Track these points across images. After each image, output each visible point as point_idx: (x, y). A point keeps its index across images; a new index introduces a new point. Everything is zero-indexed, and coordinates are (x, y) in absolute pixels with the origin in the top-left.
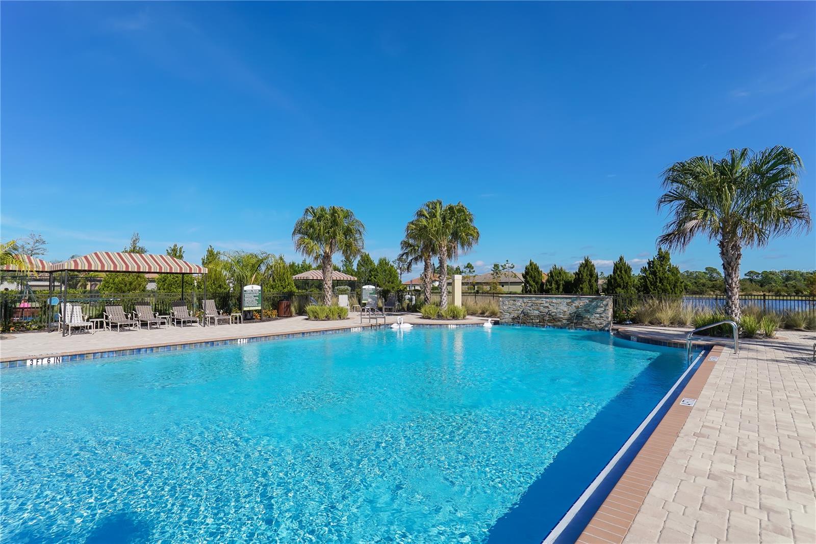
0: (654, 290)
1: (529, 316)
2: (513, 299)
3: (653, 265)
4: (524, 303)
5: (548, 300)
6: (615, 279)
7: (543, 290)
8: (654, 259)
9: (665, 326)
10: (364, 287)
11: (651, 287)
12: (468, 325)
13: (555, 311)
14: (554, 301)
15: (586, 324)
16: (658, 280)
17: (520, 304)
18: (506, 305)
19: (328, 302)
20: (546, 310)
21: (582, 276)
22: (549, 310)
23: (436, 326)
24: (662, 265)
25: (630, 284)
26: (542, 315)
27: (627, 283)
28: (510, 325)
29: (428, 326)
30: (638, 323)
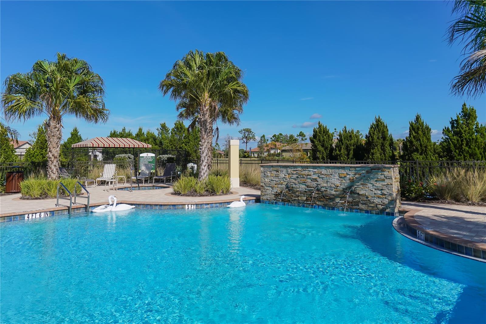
0: (459, 155)
1: (294, 192)
2: (275, 169)
3: (458, 124)
4: (289, 174)
5: (316, 170)
6: (411, 142)
7: (333, 157)
8: (458, 117)
9: (473, 204)
10: (141, 155)
11: (455, 151)
12: (214, 205)
13: (325, 185)
14: (324, 171)
15: (364, 204)
16: (465, 142)
17: (284, 176)
18: (267, 177)
19: (52, 175)
20: (314, 184)
21: (373, 140)
22: (318, 184)
23: (168, 207)
24: (468, 125)
25: (429, 147)
26: (310, 191)
27: (426, 147)
28: (272, 203)
29: (158, 207)
30: (438, 199)
